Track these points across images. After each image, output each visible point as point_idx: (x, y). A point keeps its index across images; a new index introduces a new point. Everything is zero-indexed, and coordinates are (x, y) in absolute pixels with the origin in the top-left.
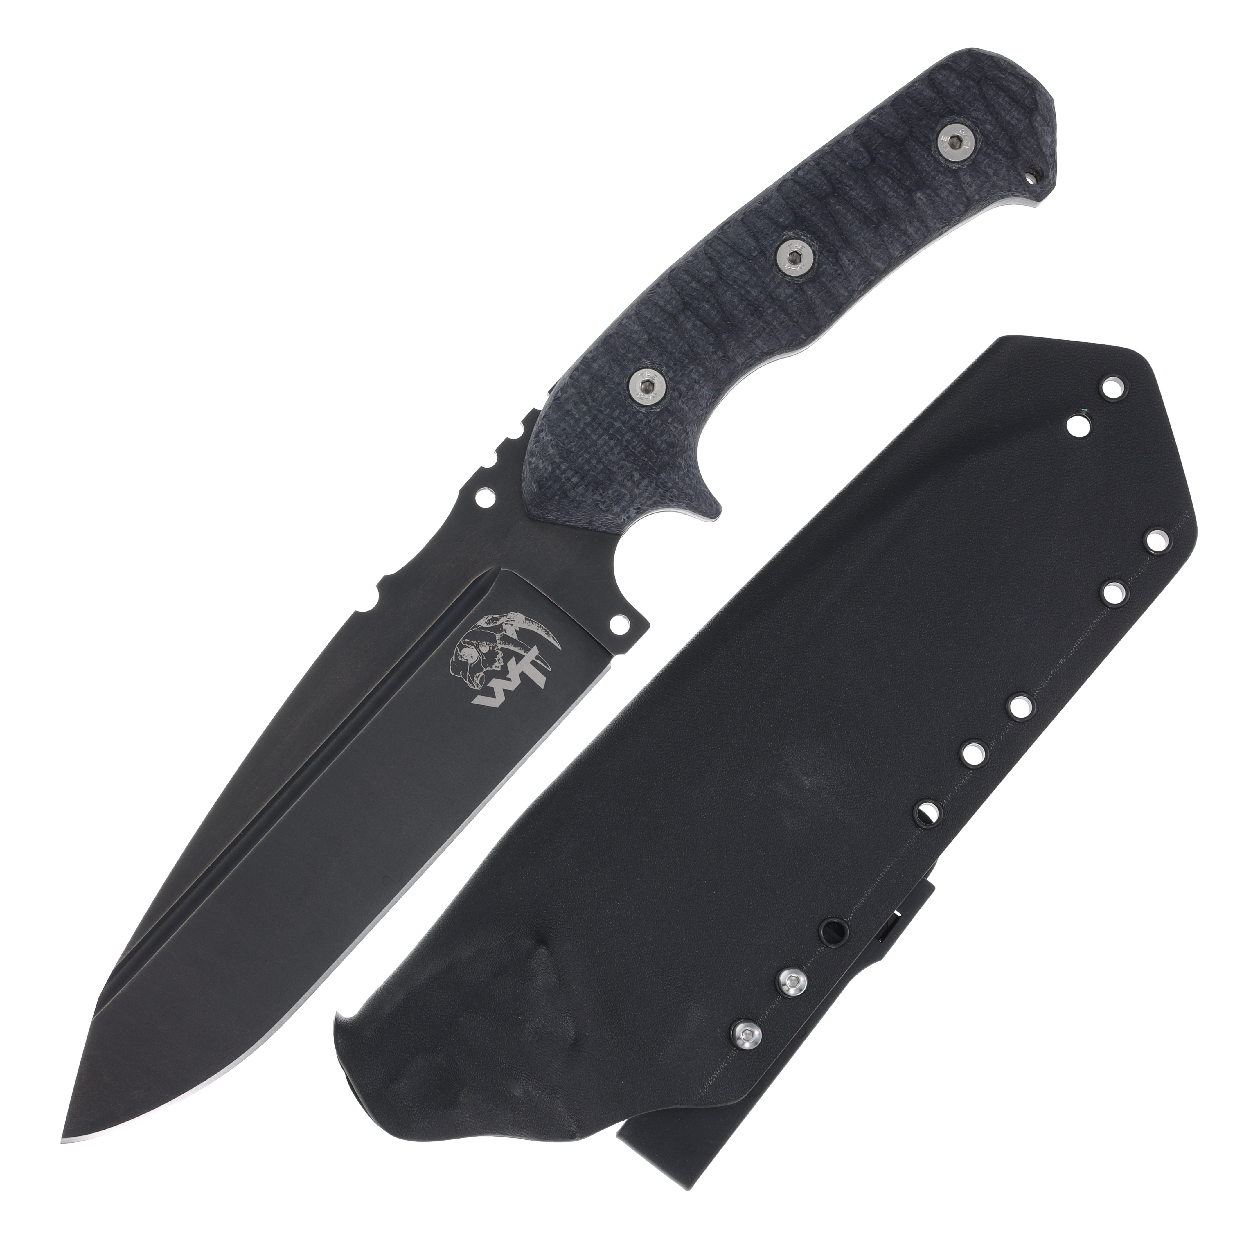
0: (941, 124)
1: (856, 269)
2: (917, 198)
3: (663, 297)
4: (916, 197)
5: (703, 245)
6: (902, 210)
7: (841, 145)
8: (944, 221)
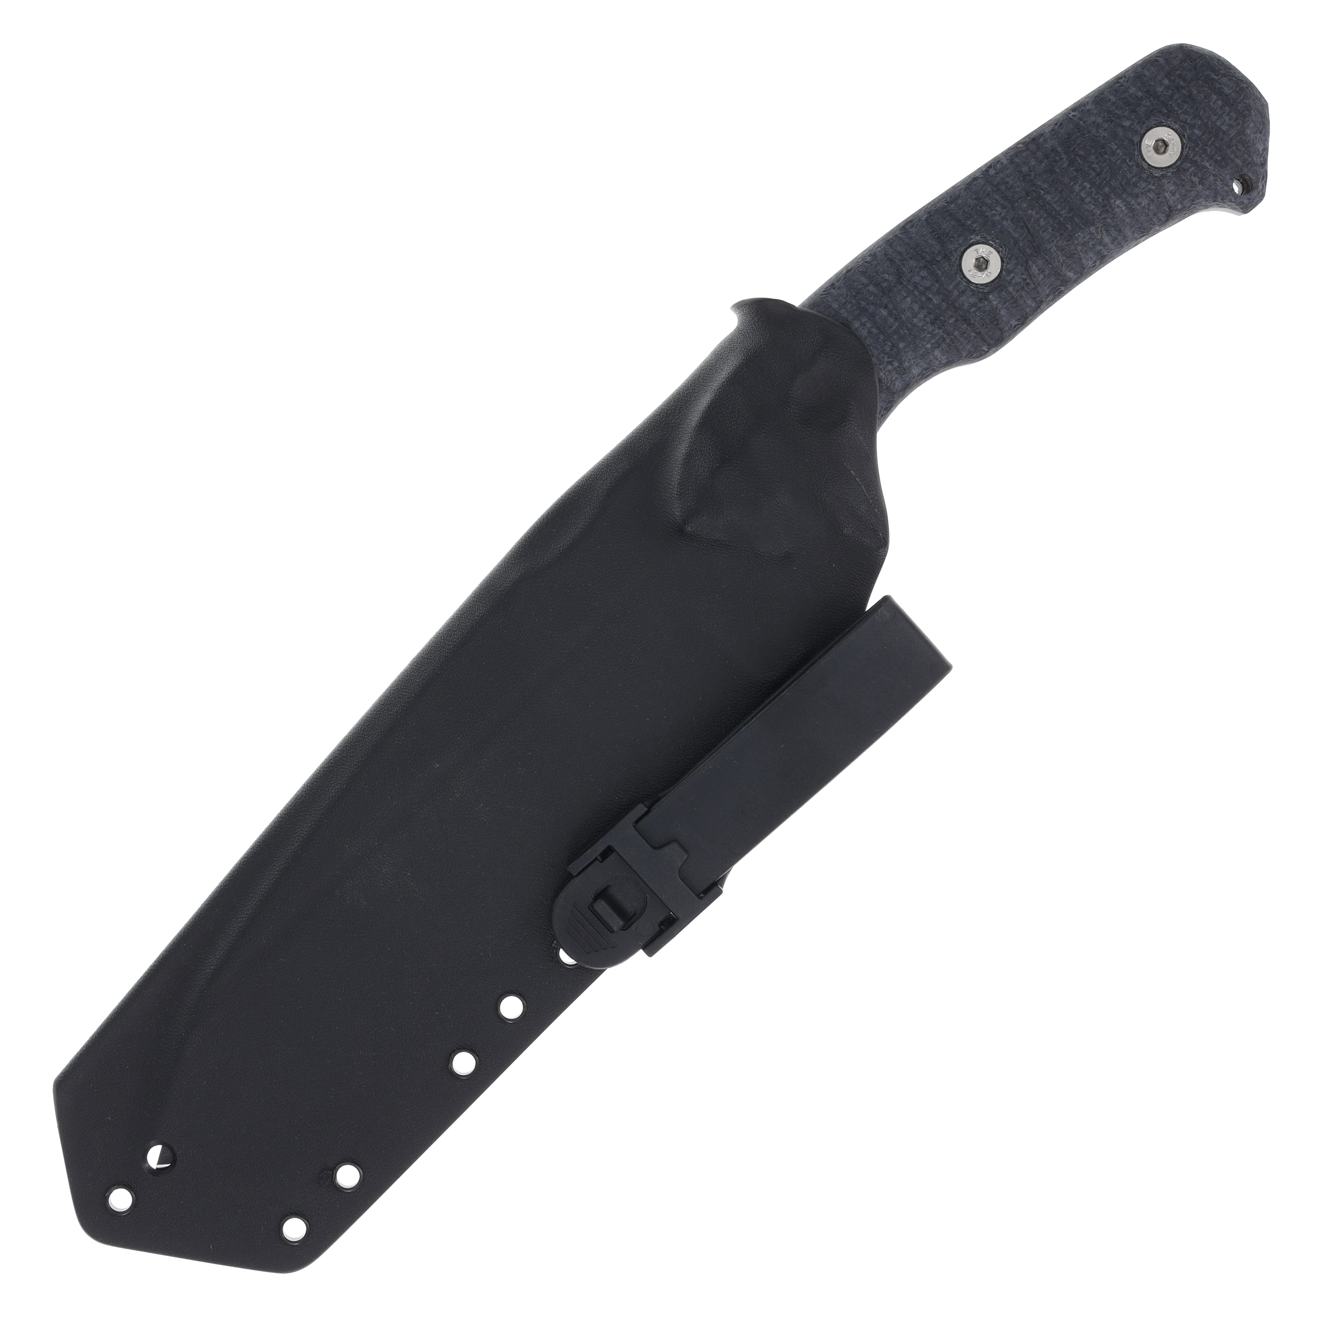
0: (1147, 127)
1: (1046, 278)
2: (1116, 206)
3: (837, 300)
4: (1115, 204)
5: (883, 245)
6: (1099, 218)
7: (1037, 143)
8: (1142, 230)
